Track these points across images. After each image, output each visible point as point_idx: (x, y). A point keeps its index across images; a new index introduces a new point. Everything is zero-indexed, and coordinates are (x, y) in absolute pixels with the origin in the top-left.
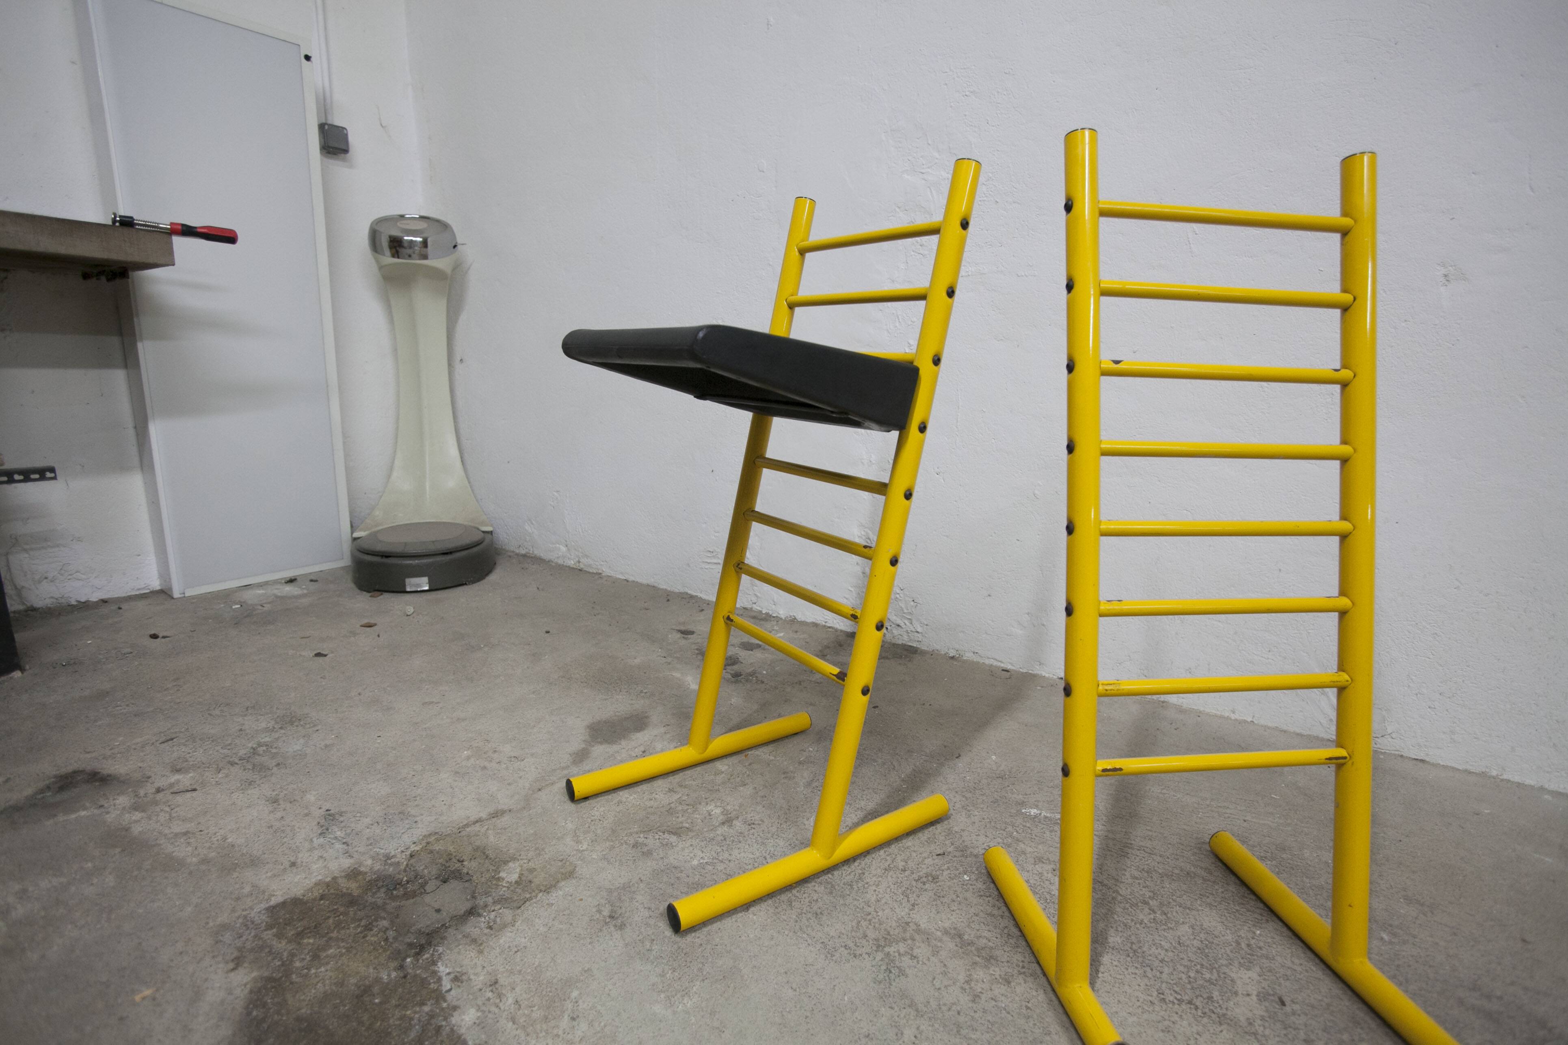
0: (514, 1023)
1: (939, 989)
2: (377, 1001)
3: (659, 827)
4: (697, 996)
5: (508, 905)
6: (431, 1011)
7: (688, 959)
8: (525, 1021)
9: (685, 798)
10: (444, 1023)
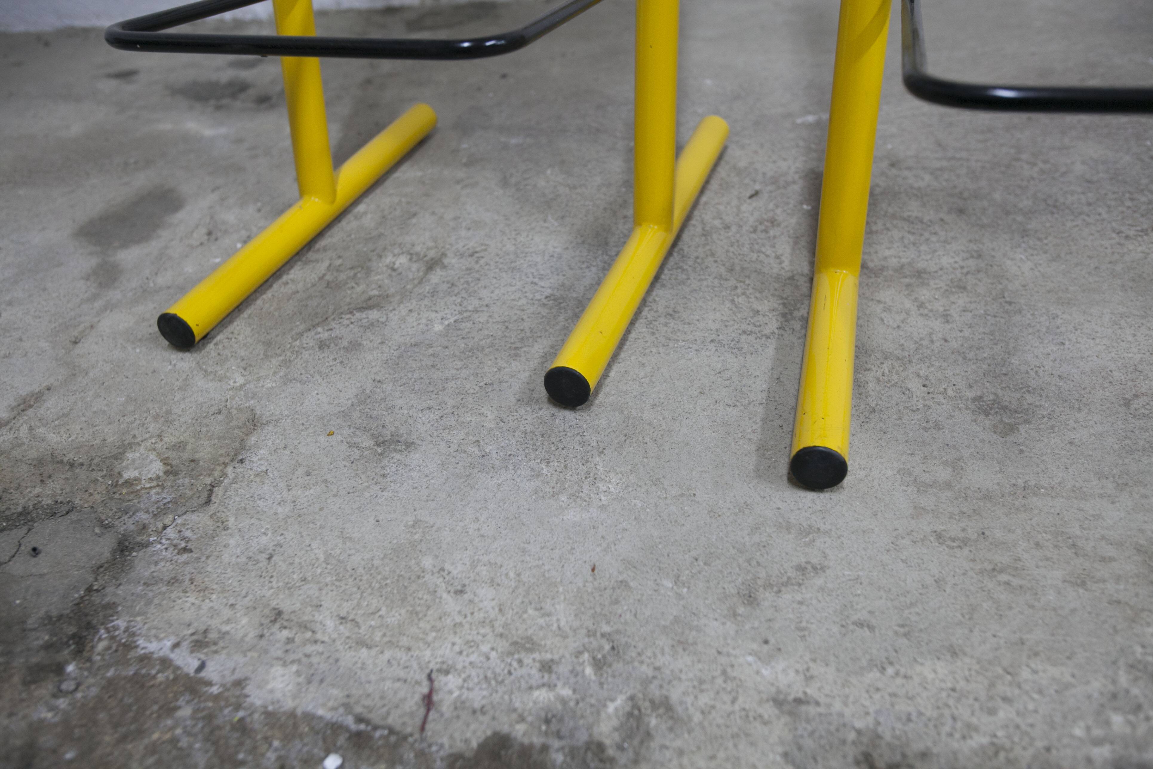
0: (369, 647)
1: (898, 327)
2: (69, 756)
3: (335, 310)
4: (612, 475)
5: (184, 509)
6: (196, 711)
7: (553, 439)
8: (384, 635)
9: (339, 262)
10: (241, 714)
